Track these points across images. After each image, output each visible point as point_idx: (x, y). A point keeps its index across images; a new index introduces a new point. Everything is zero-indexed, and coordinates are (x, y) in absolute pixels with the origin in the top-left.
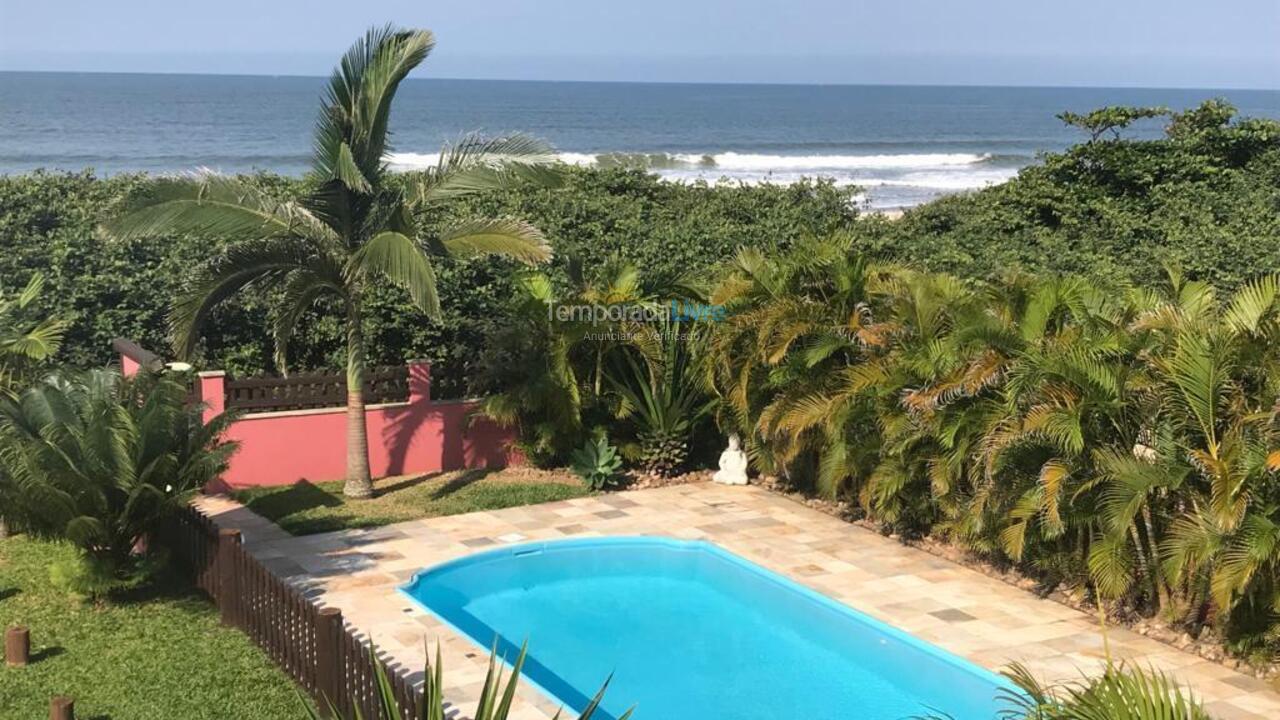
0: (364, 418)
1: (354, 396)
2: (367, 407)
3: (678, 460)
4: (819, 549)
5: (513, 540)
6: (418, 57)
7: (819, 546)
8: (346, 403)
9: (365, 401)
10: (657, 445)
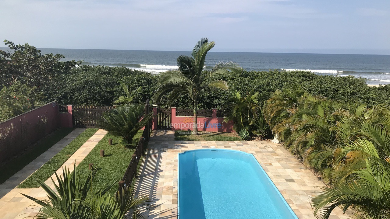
0: (196, 119)
1: (195, 114)
2: (197, 117)
3: (265, 136)
4: (277, 160)
5: (212, 148)
6: (211, 47)
7: (277, 159)
8: (193, 116)
9: (197, 116)
10: (260, 132)
